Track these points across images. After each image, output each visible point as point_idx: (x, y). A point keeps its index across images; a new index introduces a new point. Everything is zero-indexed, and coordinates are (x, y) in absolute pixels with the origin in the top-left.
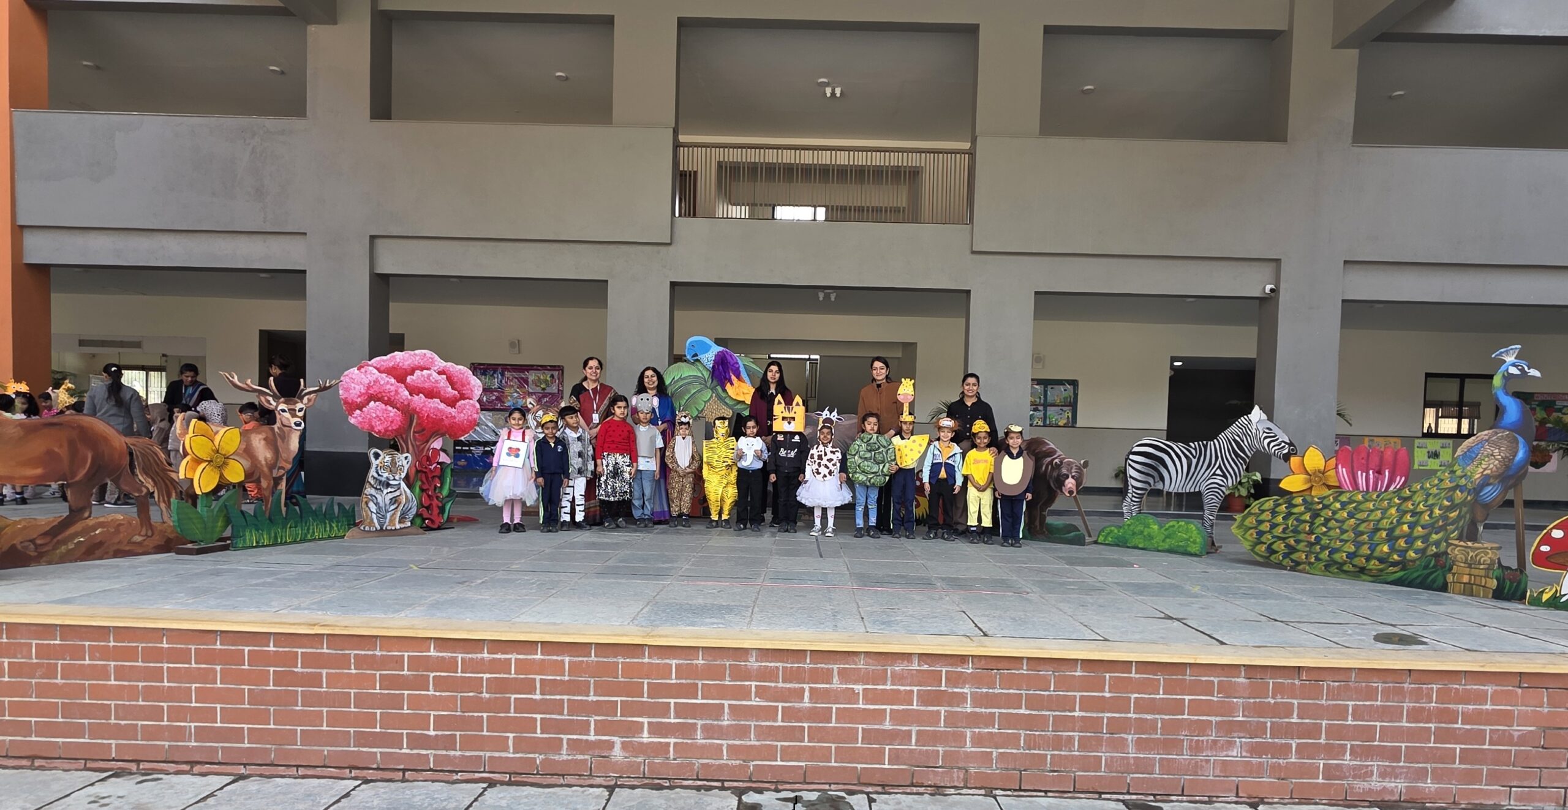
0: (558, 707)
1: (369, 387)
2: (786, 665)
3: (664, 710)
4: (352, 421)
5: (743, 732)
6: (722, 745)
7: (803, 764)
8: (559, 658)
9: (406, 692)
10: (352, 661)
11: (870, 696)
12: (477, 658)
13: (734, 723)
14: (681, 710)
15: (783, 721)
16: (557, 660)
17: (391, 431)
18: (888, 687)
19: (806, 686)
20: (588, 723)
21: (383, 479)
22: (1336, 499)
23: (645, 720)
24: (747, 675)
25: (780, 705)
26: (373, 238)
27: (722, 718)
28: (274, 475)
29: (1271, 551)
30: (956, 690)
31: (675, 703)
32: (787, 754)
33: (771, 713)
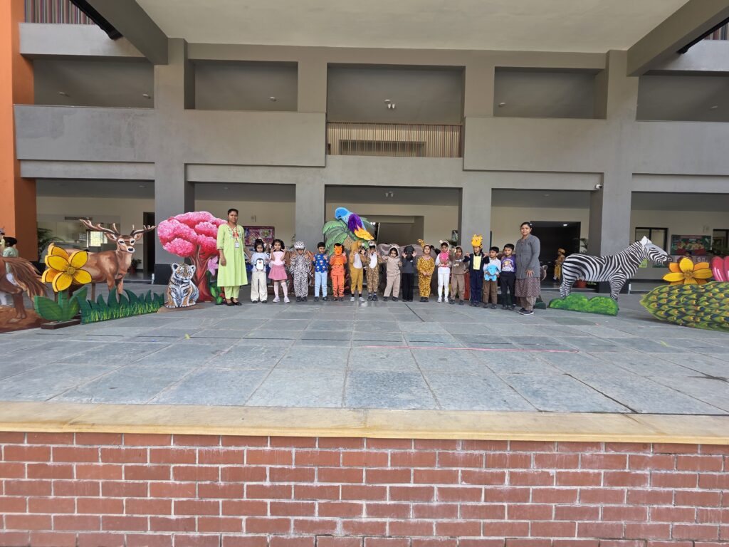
0: (285, 492)
1: (174, 230)
2: (489, 452)
3: (381, 494)
4: (165, 248)
5: (451, 511)
6: (431, 524)
7: (502, 538)
8: (287, 449)
9: (149, 482)
10: (100, 454)
11: (562, 479)
12: (213, 450)
13: (442, 503)
14: (396, 494)
15: (486, 501)
16: (284, 451)
17: (188, 253)
18: (579, 470)
19: (506, 471)
20: (313, 506)
21: (180, 279)
22: (715, 287)
23: (364, 503)
24: (454, 462)
25: (483, 487)
26: (186, 165)
27: (432, 500)
28: (116, 278)
29: (667, 314)
30: (638, 472)
31: (390, 487)
32: (489, 530)
33: (475, 494)
